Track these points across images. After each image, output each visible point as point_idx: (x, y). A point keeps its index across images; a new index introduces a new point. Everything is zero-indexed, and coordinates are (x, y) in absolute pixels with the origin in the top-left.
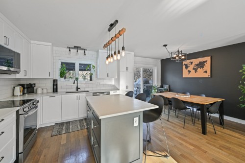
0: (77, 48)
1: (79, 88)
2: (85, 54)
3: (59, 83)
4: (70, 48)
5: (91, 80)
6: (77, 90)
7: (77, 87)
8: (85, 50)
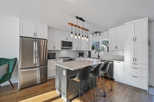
0: (96, 32)
1: (100, 57)
2: (100, 35)
3: (91, 53)
4: (93, 34)
5: (108, 51)
6: (98, 57)
7: (98, 55)
8: (100, 32)
